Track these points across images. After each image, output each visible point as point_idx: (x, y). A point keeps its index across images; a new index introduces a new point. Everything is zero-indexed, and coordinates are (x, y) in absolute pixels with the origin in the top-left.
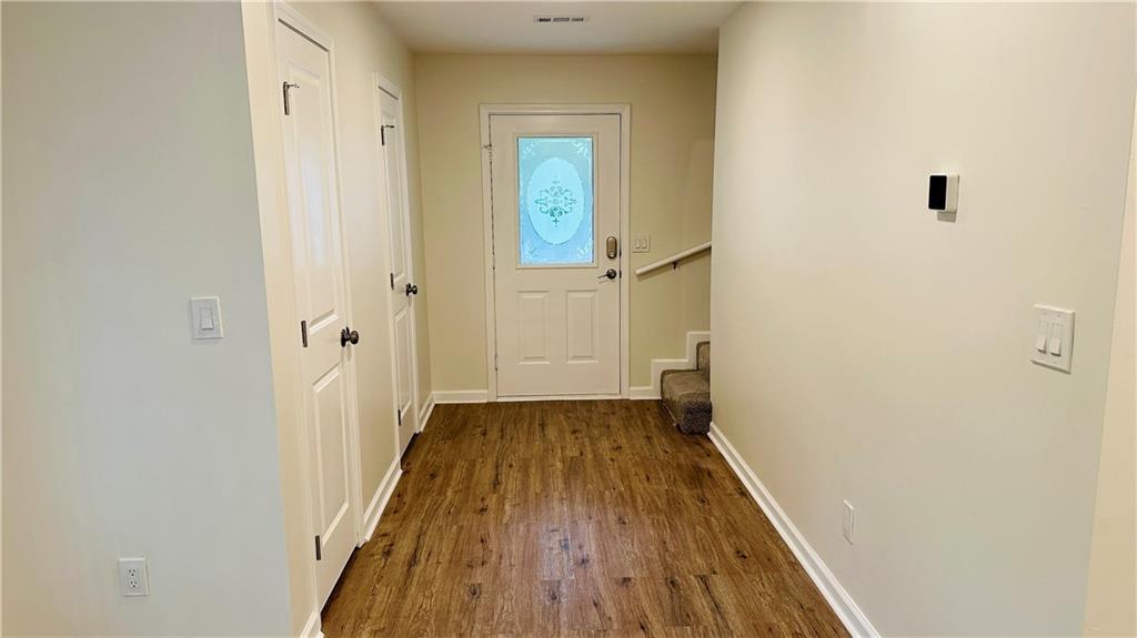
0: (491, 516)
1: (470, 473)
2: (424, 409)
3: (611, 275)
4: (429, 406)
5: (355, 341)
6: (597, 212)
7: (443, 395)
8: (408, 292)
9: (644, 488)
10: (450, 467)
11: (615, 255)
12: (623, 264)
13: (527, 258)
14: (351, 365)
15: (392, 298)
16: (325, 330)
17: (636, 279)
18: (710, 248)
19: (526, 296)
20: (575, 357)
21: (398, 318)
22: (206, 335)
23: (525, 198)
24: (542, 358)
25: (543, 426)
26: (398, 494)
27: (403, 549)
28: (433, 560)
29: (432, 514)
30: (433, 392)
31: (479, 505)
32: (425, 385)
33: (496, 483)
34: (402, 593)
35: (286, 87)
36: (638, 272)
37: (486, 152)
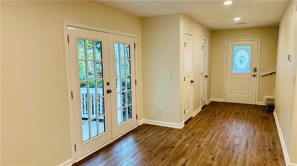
0: (216, 118)
1: (215, 111)
2: (208, 101)
3: (254, 76)
4: (209, 101)
5: (193, 82)
6: (251, 62)
7: (213, 99)
8: (206, 77)
9: (251, 118)
10: (211, 110)
11: (255, 71)
12: (257, 73)
13: (234, 72)
14: (192, 86)
15: (202, 78)
16: (189, 80)
17: (261, 77)
18: (276, 72)
19: (233, 79)
20: (244, 94)
21: (203, 81)
22: (172, 77)
23: (235, 58)
24: (236, 93)
25: (234, 107)
26: (200, 112)
27: (199, 119)
28: (204, 121)
29: (205, 115)
30: (211, 98)
31: (215, 116)
32: (209, 96)
33: (219, 114)
34: (198, 123)
35: (185, 43)
36: (261, 75)
37: (226, 49)
